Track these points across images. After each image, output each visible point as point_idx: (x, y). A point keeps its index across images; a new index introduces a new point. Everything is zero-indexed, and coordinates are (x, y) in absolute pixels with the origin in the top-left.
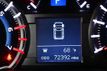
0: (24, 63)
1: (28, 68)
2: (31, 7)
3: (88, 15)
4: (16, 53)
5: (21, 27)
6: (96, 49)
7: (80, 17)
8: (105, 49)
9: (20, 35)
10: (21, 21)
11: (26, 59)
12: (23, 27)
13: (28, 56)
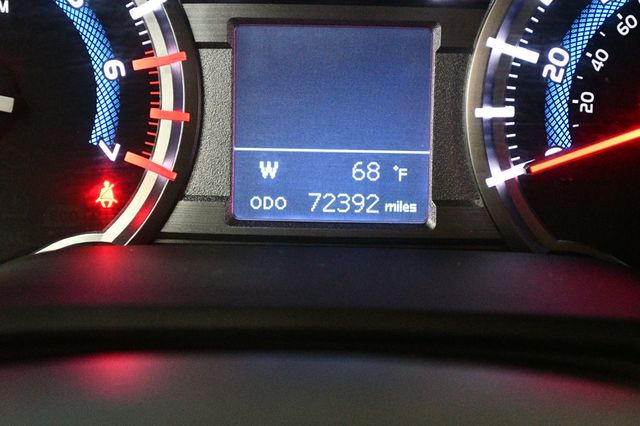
0: (177, 223)
3: (465, 13)
6: (495, 168)
7: (430, 26)
8: (535, 169)
9: (157, 98)
10: (165, 32)
11: (182, 205)
12: (172, 59)
13: (190, 191)
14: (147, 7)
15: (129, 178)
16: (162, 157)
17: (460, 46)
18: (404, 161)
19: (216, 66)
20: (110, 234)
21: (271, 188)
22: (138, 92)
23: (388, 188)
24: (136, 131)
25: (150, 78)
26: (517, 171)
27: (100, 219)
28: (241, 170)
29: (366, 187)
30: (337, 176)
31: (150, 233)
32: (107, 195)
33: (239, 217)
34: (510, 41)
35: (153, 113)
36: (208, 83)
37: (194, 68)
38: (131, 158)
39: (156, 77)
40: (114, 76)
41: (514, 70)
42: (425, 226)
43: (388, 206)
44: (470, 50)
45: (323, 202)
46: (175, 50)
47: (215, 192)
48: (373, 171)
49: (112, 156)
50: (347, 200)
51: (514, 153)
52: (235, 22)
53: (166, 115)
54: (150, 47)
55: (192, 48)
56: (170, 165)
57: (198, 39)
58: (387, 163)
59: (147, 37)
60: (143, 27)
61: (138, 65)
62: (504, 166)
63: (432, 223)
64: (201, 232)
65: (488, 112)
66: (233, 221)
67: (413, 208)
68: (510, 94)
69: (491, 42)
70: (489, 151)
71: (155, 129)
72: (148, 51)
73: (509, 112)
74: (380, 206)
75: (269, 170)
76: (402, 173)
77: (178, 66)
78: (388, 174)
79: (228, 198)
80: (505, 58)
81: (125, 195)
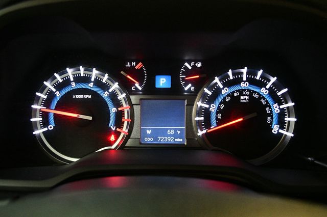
0: (128, 144)
1: (133, 149)
2: (136, 88)
3: (192, 97)
4: (119, 133)
5: (126, 107)
6: (199, 131)
7: (185, 100)
8: (208, 131)
9: (124, 116)
10: (125, 102)
11: (130, 140)
12: (127, 108)
13: (131, 137)
14: (121, 96)
15: (117, 134)
16: (125, 129)
17: (191, 104)
18: (179, 130)
19: (137, 109)
20: (113, 147)
21: (149, 136)
22: (120, 115)
23: (176, 136)
24: (119, 124)
25: (122, 112)
26: (204, 132)
27: (111, 144)
28: (143, 132)
29: (171, 136)
30: (164, 133)
31: (122, 147)
32: (112, 138)
33: (142, 143)
34: (202, 102)
35: (123, 120)
36: (135, 113)
37: (132, 110)
38: (118, 129)
39: (124, 112)
40: (114, 111)
41: (203, 109)
42: (184, 144)
43: (176, 140)
44: (193, 105)
45: (161, 139)
46: (128, 106)
47: (137, 137)
48: (172, 132)
49: (114, 129)
50: (166, 138)
51: (204, 128)
52: (141, 99)
53: (126, 120)
54: (122, 105)
55: (131, 105)
56: (127, 131)
57: (133, 103)
58: (176, 130)
59: (122, 103)
60: (121, 101)
61: (119, 109)
62: (202, 130)
63: (186, 144)
64: (133, 146)
65: (198, 119)
66: (141, 144)
67: (181, 140)
68: (203, 114)
69: (198, 103)
70: (198, 127)
71: (123, 123)
72: (122, 106)
73: (202, 118)
74: (174, 140)
75: (149, 132)
76: (179, 132)
77: (128, 109)
78: (175, 132)
79: (140, 139)
80: (201, 107)
81: (117, 138)
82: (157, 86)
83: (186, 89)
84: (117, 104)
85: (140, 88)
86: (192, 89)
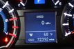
5: (14, 19)
6: (66, 33)
7: (55, 12)
9: (13, 25)
14: (11, 11)
15: (9, 37)
17: (60, 14)
18: (52, 32)
20: (7, 46)
21: (31, 37)
29: (46, 37)
32: (6, 40)
33: (27, 42)
35: (13, 27)
36: (21, 22)
38: (10, 34)
39: (13, 22)
40: (7, 22)
41: (68, 18)
43: (50, 39)
46: (16, 17)
48: (47, 34)
49: (7, 34)
52: (25, 13)
53: (15, 27)
55: (18, 17)
57: (19, 15)
59: (11, 15)
61: (10, 20)
62: (68, 32)
63: (57, 42)
65: (64, 24)
67: (54, 40)
68: (68, 21)
70: (65, 30)
72: (12, 18)
74: (48, 40)
75: (31, 35)
76: (52, 34)
78: (49, 34)
79: (25, 40)
80: (67, 16)
82: (35, 3)
83: (56, 4)
84: (8, 16)
85: (24, 5)
86: (60, 4)
